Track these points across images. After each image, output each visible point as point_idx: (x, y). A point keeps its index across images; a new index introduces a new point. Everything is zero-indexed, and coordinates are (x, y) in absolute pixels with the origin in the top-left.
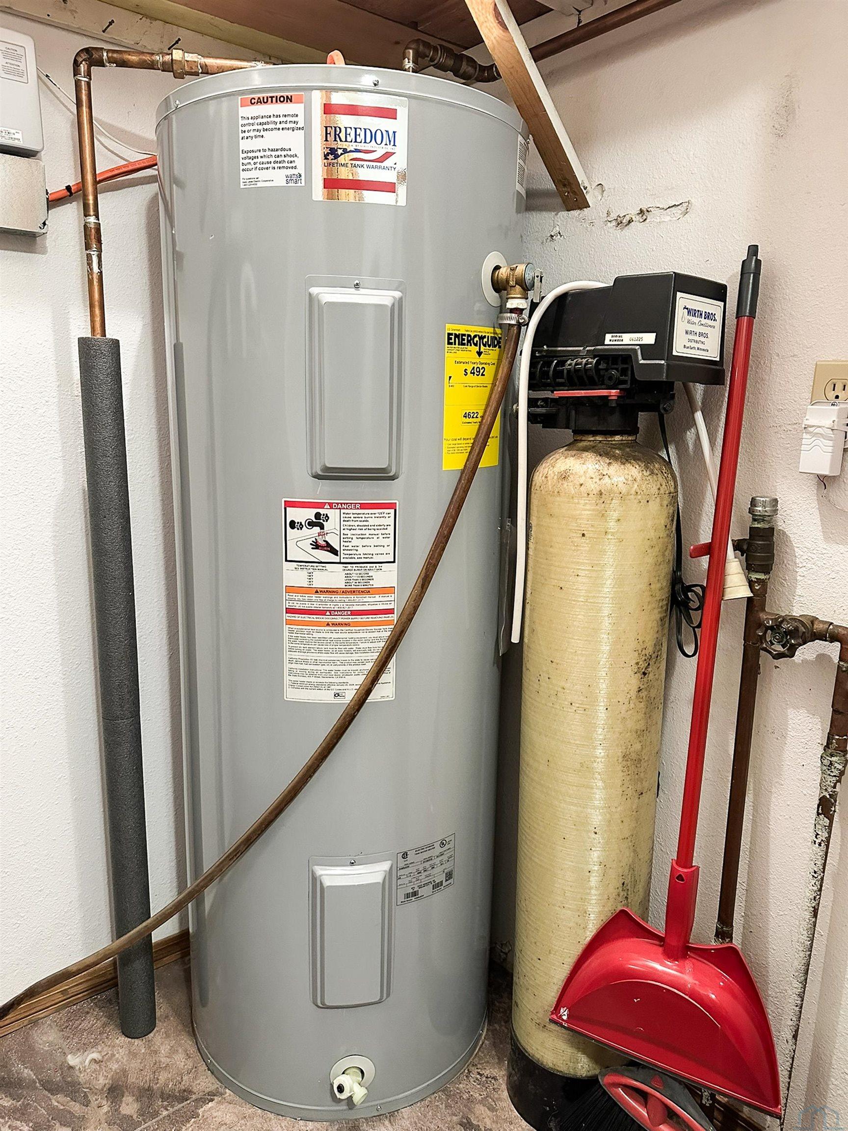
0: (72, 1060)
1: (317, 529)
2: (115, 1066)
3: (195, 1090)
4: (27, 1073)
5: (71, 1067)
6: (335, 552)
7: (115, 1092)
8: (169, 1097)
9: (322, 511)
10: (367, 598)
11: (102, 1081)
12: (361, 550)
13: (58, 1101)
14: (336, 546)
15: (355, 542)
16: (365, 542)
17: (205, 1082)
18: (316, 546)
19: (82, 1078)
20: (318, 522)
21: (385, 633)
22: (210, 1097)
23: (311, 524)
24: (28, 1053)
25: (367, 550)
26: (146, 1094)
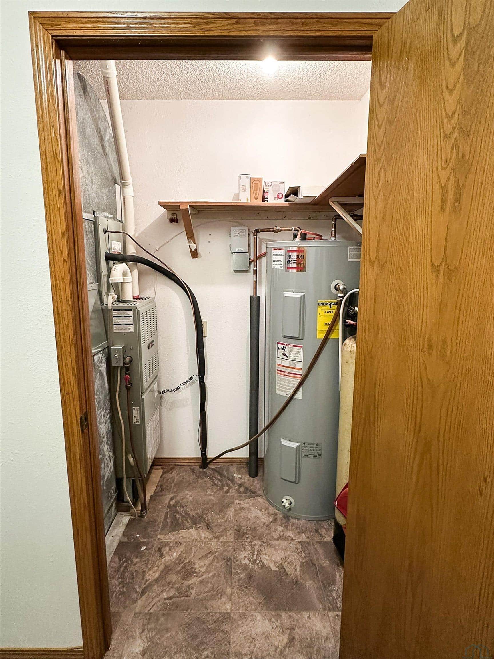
0: (235, 475)
1: (283, 350)
2: (243, 480)
3: (258, 493)
4: (226, 474)
5: (234, 477)
6: (287, 357)
7: (241, 485)
8: (251, 491)
9: (285, 346)
10: (294, 370)
11: (239, 482)
12: (293, 357)
13: (229, 482)
14: (287, 355)
15: (292, 355)
16: (294, 355)
17: (260, 492)
18: (283, 354)
19: (236, 480)
20: (283, 349)
21: (299, 380)
22: (260, 496)
23: (282, 349)
24: (227, 470)
25: (295, 357)
26: (246, 489)
